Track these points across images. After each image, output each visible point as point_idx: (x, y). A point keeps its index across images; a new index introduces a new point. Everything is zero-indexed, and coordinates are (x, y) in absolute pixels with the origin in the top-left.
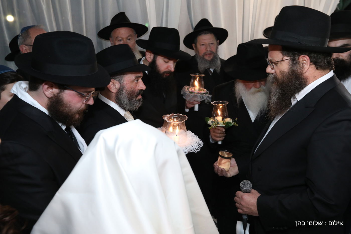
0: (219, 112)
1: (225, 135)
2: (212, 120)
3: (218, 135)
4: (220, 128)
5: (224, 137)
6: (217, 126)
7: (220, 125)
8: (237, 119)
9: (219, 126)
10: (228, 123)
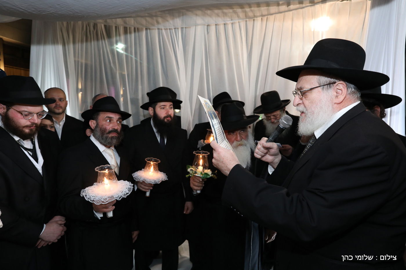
0: (201, 162)
1: (204, 185)
2: (191, 168)
3: (196, 184)
4: (197, 178)
5: (202, 188)
6: (194, 175)
7: (198, 175)
8: (216, 171)
9: (196, 175)
10: (206, 174)
